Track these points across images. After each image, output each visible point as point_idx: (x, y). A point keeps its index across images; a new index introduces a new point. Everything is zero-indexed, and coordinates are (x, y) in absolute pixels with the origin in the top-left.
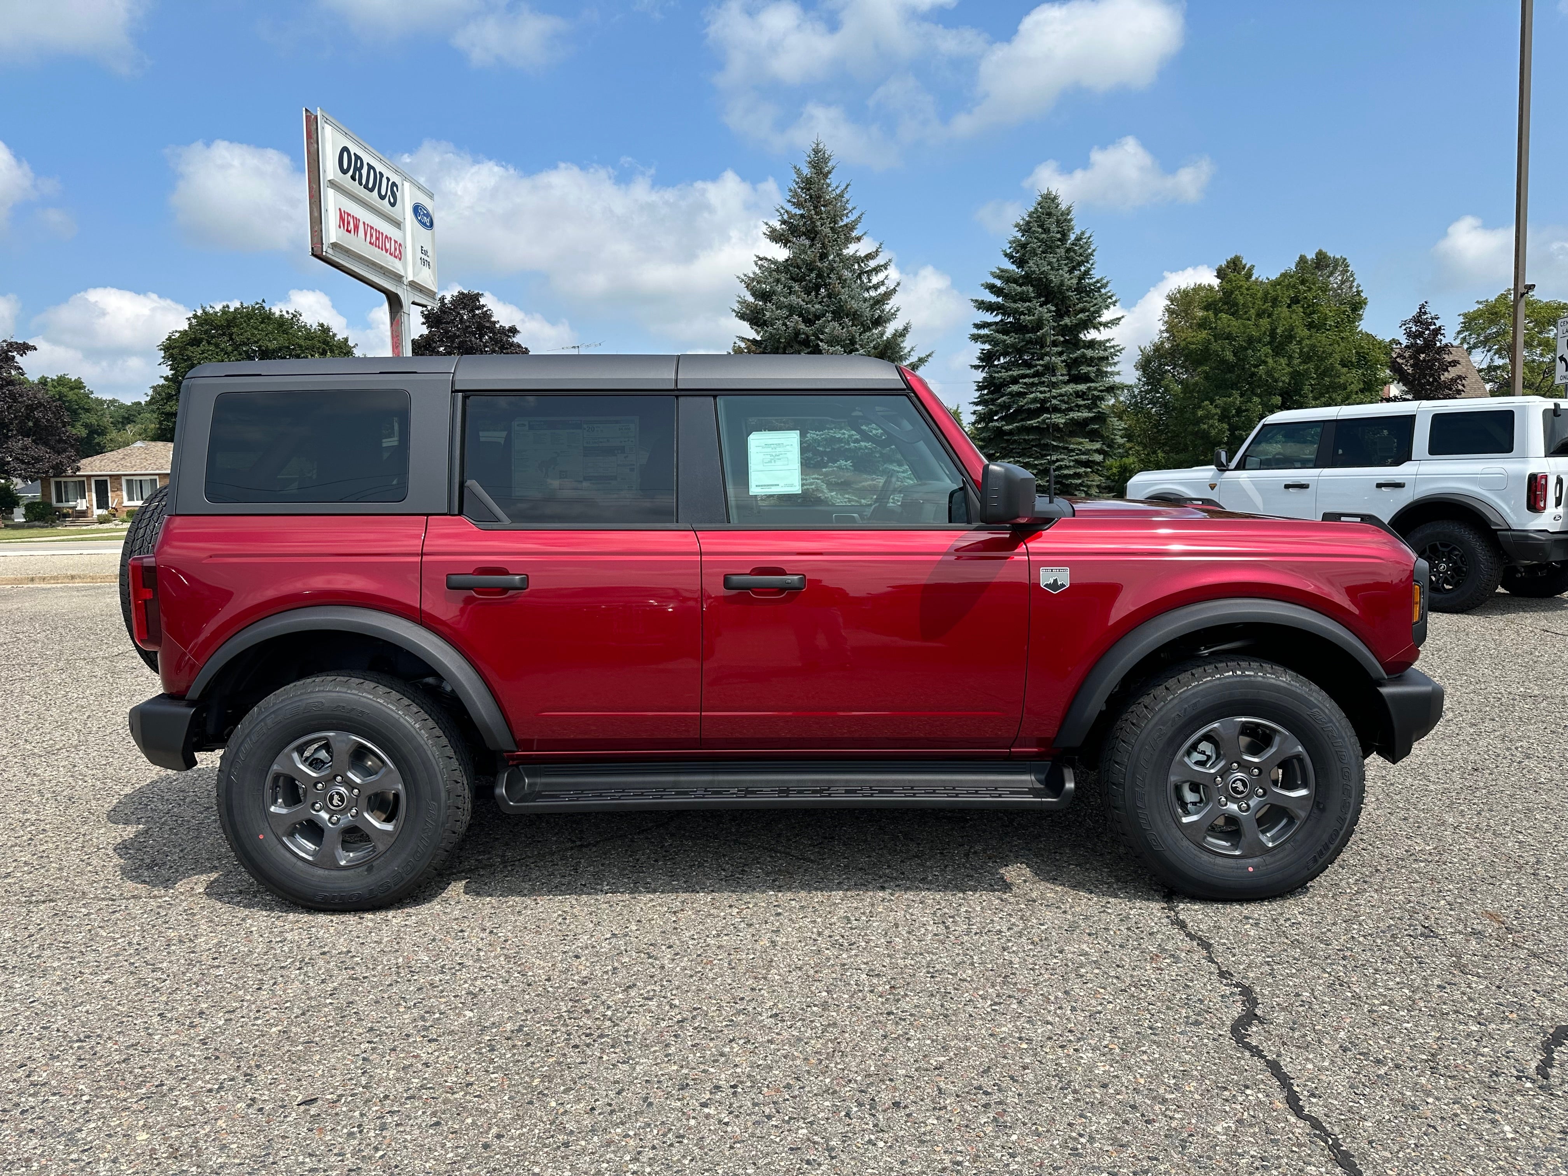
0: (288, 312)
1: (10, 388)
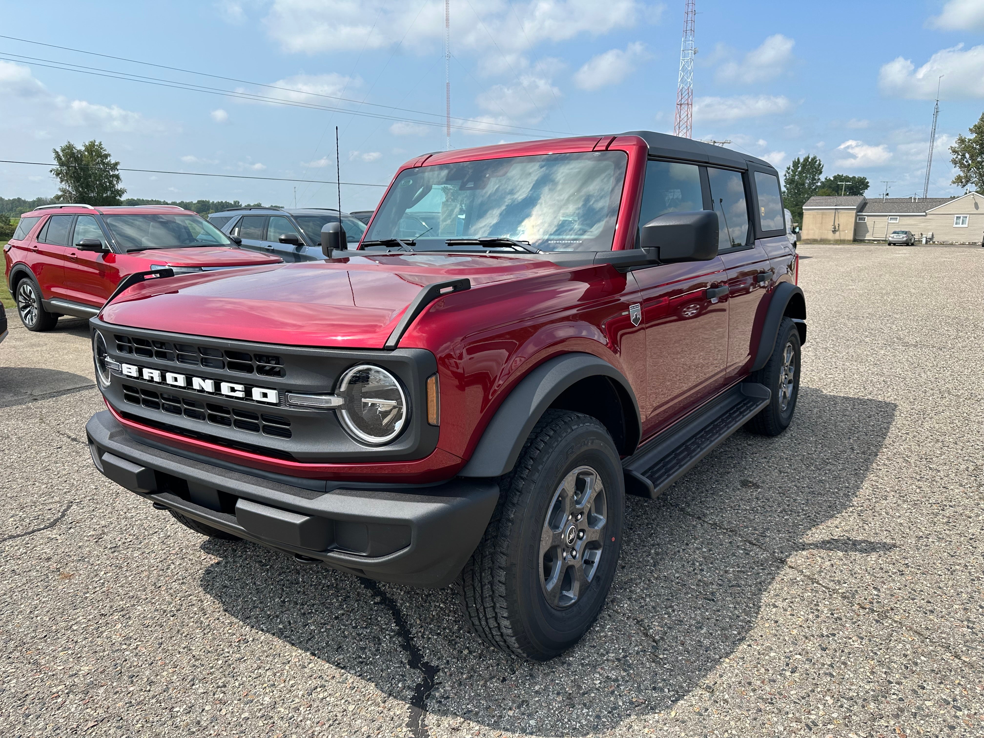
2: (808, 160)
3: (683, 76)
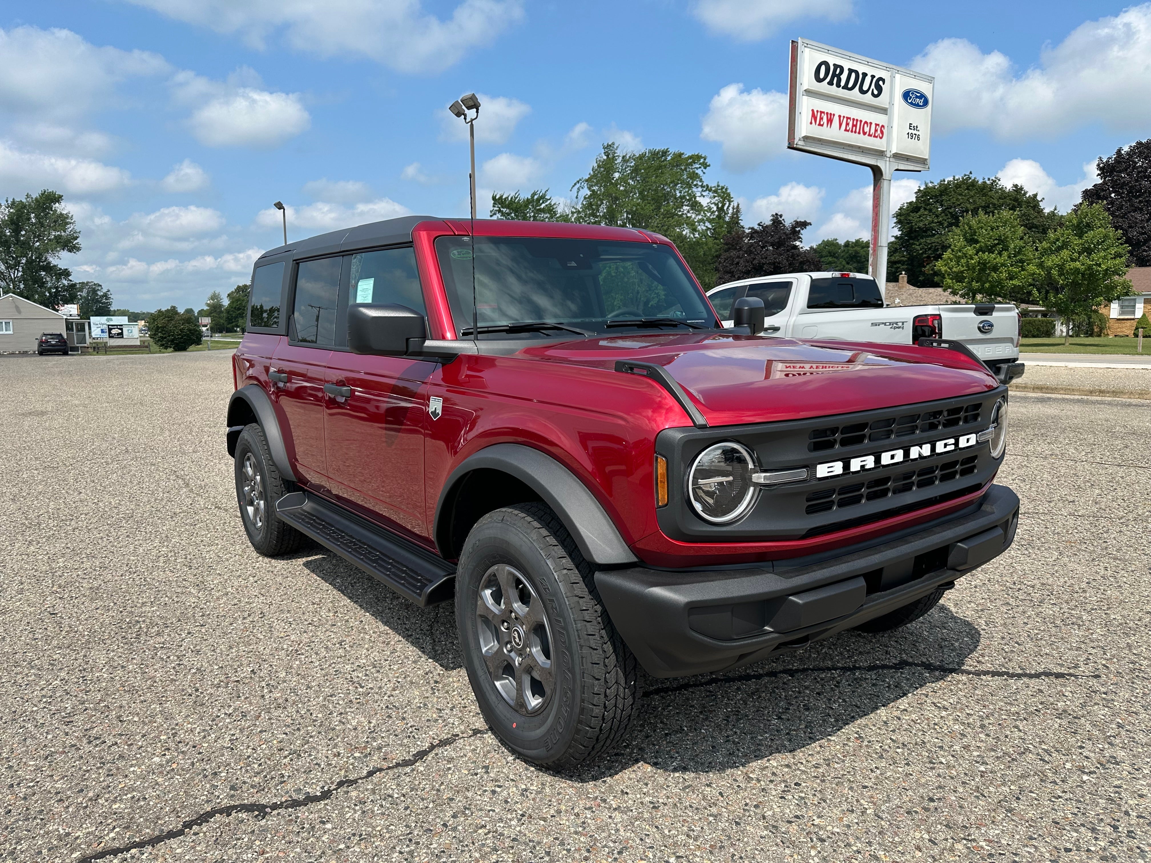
0: (989, 179)
1: (793, 251)
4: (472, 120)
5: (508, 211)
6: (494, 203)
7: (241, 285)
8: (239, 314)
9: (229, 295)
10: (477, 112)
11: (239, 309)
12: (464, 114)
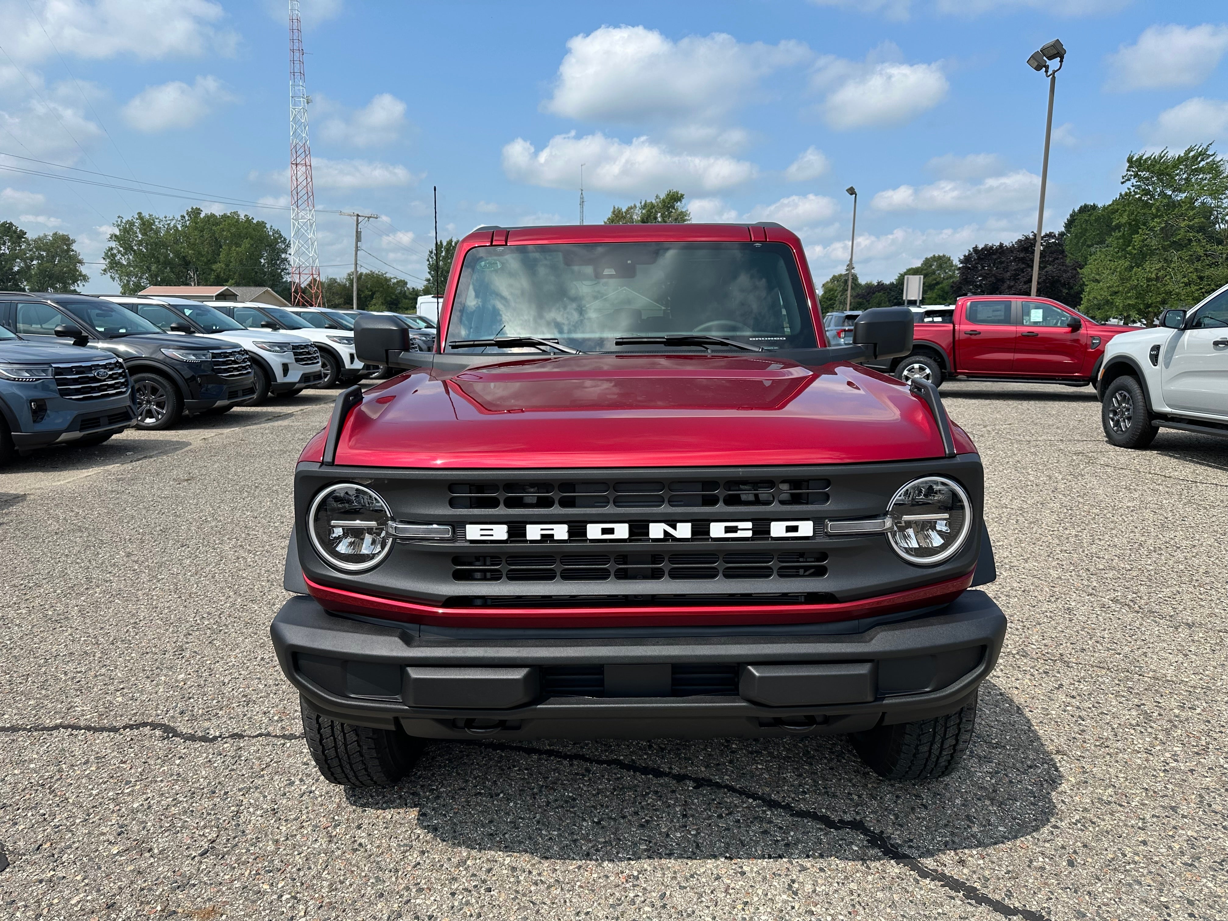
2: (451, 244)
3: (296, 130)
4: (1054, 72)
5: (1147, 174)
6: (1129, 167)
7: (837, 275)
8: (831, 304)
9: (823, 285)
10: (1061, 61)
11: (831, 299)
12: (1045, 66)
